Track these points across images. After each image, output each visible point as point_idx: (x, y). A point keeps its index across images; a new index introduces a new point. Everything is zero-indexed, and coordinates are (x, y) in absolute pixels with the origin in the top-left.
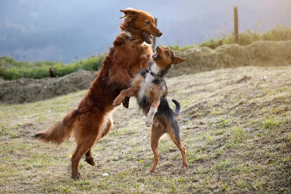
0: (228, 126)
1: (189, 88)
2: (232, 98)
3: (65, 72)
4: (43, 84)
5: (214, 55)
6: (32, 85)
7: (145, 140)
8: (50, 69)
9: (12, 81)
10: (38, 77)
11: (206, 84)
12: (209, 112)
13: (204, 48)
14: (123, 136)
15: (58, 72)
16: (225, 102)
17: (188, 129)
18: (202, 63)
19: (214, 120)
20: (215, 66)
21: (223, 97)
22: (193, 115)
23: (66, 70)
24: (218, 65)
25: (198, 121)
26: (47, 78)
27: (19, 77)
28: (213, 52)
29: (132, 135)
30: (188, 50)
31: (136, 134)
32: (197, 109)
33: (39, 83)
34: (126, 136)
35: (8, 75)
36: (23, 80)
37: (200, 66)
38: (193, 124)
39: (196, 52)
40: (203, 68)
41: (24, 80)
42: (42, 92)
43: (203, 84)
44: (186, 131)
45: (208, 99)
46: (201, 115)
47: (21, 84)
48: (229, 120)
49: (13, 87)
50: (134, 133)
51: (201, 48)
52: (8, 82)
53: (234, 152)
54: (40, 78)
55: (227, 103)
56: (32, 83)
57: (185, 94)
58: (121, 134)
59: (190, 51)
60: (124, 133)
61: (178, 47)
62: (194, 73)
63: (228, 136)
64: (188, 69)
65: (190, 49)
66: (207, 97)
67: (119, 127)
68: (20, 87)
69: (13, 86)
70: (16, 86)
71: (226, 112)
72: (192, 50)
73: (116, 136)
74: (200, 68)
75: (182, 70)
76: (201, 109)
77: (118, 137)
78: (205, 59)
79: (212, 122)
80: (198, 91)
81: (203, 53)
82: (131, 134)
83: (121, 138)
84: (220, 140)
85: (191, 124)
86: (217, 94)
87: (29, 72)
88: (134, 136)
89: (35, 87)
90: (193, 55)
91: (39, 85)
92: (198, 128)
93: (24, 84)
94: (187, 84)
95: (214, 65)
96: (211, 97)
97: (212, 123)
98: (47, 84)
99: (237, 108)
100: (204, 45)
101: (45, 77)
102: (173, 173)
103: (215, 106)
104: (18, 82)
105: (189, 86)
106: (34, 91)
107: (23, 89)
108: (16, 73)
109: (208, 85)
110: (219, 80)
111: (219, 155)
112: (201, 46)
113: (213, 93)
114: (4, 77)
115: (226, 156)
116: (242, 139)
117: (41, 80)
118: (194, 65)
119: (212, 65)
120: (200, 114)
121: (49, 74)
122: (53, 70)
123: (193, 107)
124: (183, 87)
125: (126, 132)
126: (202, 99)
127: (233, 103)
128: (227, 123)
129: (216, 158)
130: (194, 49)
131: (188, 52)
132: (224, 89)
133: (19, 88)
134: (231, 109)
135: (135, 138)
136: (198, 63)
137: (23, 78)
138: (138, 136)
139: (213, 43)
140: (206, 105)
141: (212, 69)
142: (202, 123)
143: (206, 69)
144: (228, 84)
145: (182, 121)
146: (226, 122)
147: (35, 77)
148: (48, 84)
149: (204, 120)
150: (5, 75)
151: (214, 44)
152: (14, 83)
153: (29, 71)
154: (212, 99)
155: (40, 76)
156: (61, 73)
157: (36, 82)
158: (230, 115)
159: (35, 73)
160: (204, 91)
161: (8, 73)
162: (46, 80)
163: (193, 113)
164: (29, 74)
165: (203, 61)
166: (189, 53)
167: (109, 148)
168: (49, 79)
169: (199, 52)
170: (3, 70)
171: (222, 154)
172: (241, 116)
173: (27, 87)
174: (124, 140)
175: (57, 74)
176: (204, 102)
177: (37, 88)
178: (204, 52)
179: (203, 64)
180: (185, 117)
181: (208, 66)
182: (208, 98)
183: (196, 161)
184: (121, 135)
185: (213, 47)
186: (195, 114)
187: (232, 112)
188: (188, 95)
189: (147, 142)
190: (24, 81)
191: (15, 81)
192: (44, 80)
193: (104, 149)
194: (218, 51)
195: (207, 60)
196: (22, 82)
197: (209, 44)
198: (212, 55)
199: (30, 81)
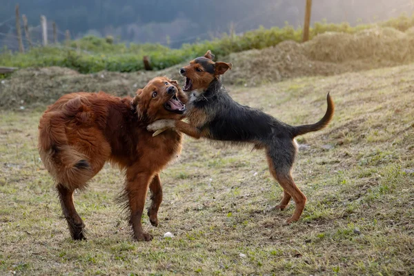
0: (384, 162)
1: (348, 94)
2: (405, 115)
3: (167, 63)
4: (132, 81)
5: (404, 40)
6: (115, 82)
7: (255, 179)
8: (145, 57)
9: (88, 75)
10: (128, 70)
11: (377, 89)
12: (364, 136)
13: (388, 28)
14: (227, 170)
15: (157, 63)
16: (394, 120)
17: (324, 163)
18: (382, 53)
19: (366, 150)
20: (404, 58)
21: (391, 113)
22: (340, 140)
23: (169, 61)
24: (409, 56)
25: (343, 150)
26: (139, 72)
27: (99, 68)
28: (401, 35)
29: (240, 168)
30: (361, 32)
31: (245, 168)
32: (347, 130)
33: (127, 78)
34: (230, 170)
35: (84, 66)
36: (103, 74)
37: (379, 58)
38: (334, 156)
39: (375, 35)
40: (383, 61)
41: (106, 73)
42: (129, 93)
43: (372, 89)
44: (319, 166)
45: (368, 115)
46: (351, 142)
47: (100, 80)
48: (389, 152)
49: (89, 85)
50: (244, 165)
51: (383, 29)
52: (82, 76)
53: (375, 208)
54: (129, 71)
55: (396, 124)
56: (116, 79)
57: (340, 105)
58: (225, 165)
59: (364, 33)
60: (229, 164)
61: (346, 27)
62: (368, 69)
63: (377, 179)
64: (359, 62)
65: (365, 31)
66: (370, 110)
67: (228, 153)
68: (99, 84)
69: (89, 82)
70: (94, 82)
71: (389, 139)
72: (368, 32)
73: (216, 169)
74: (379, 61)
75: (349, 64)
76: (354, 131)
77: (219, 171)
78: (387, 47)
79: (362, 153)
80: (360, 101)
81: (385, 37)
82: (239, 166)
83: (222, 172)
84: (362, 186)
85: (330, 156)
86: (386, 107)
87: (114, 62)
88: (242, 170)
89: (119, 85)
90: (369, 39)
91: (126, 82)
92: (339, 162)
93: (105, 80)
94: (347, 88)
95: (402, 57)
96: (375, 111)
97: (362, 156)
98: (137, 81)
99: (406, 133)
100: (389, 25)
101: (137, 70)
102: (271, 238)
103: (375, 127)
104: (96, 77)
105: (349, 91)
106: (118, 91)
107: (103, 87)
108: (97, 62)
109: (378, 91)
110: (399, 83)
111: (350, 212)
112: (383, 26)
113: (380, 106)
114: (78, 69)
115: (360, 216)
116: (393, 187)
117: (131, 74)
118: (369, 56)
119: (399, 57)
120: (350, 139)
121: (143, 66)
122: (149, 60)
123: (341, 128)
124: (340, 93)
125: (233, 163)
126: (361, 113)
127: (404, 123)
128: (384, 157)
129: (345, 216)
130: (371, 30)
131: (360, 34)
132: (399, 99)
133: (97, 86)
134: (398, 134)
135: (243, 173)
136: (376, 54)
137: (104, 71)
138: (248, 171)
139: (405, 21)
140: (361, 125)
141: (398, 63)
142: (347, 154)
143: (389, 62)
144: (410, 91)
145: (319, 149)
146: (382, 155)
147: (122, 70)
148: (140, 80)
149: (352, 150)
150: (79, 66)
151: (406, 23)
152: (90, 77)
153: (114, 60)
154: (375, 114)
155: (130, 68)
156: (161, 64)
157: (123, 77)
158: (394, 144)
159: (123, 64)
160: (369, 100)
161: (83, 63)
162: (138, 74)
163: (339, 137)
164: (115, 64)
165: (384, 51)
166: (363, 37)
167: (199, 189)
168: (143, 73)
169: (379, 36)
170: (78, 57)
171: (356, 211)
172: (409, 146)
173: (108, 84)
174: (225, 176)
175: (155, 66)
176: (360, 120)
177: (122, 86)
178: (387, 35)
179: (384, 55)
180: (325, 144)
181: (392, 59)
182: (370, 112)
183: (315, 219)
184: (224, 167)
185: (402, 28)
186: (342, 140)
187: (398, 139)
188: (343, 105)
189: (255, 182)
190: (105, 76)
191: (92, 75)
192: (134, 74)
193: (191, 189)
194: (410, 35)
195: (391, 49)
196: (102, 76)
197: (397, 23)
198: (399, 41)
199: (113, 75)
